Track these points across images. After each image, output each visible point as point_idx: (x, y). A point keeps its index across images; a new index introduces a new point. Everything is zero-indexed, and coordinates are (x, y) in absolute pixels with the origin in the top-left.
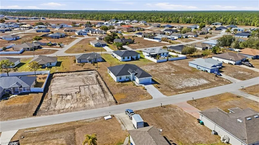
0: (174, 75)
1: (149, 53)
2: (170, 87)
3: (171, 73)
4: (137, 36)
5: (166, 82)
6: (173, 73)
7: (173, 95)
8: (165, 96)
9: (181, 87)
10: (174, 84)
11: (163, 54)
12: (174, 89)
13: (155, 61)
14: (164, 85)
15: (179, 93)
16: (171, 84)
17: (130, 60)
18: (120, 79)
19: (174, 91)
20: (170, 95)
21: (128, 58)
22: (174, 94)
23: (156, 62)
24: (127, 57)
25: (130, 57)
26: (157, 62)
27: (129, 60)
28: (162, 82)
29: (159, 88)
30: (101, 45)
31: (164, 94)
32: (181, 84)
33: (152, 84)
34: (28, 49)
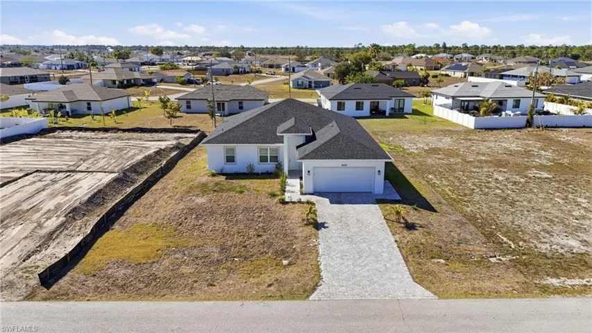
0: (545, 175)
1: (453, 98)
2: (490, 236)
3: (528, 168)
4: (447, 75)
5: (480, 205)
6: (541, 167)
7: (498, 294)
8: (420, 292)
9: (573, 243)
10: (529, 223)
11: (517, 104)
12: (513, 252)
13: (468, 121)
14: (459, 217)
15: (545, 290)
16: (507, 219)
17: (368, 114)
18: (230, 159)
19: (515, 264)
20: (466, 295)
21: (359, 106)
22: (502, 286)
23: (473, 127)
24: (354, 102)
25: (367, 105)
26: (476, 128)
27: (359, 113)
28: (453, 203)
29: (410, 227)
30: (313, 85)
31: (420, 277)
32: (578, 229)
33: (379, 201)
34: (114, 82)
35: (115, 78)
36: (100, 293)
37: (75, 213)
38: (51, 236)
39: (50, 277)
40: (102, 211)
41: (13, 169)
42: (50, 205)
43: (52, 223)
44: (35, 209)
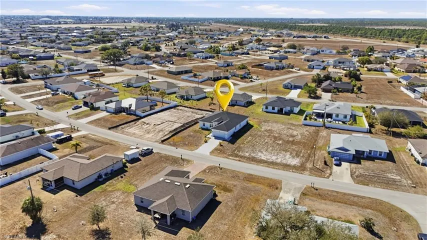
0: (280, 143)
4: (399, 82)
11: (337, 116)
12: (233, 153)
14: (236, 146)
17: (276, 112)
18: (204, 125)
21: (273, 109)
24: (272, 107)
25: (276, 108)
26: (302, 124)
30: (293, 87)
34: (211, 78)
35: (212, 77)
36: (168, 145)
37: (171, 132)
38: (165, 135)
39: (163, 141)
40: (175, 132)
41: (164, 120)
42: (167, 130)
43: (167, 133)
44: (165, 130)
